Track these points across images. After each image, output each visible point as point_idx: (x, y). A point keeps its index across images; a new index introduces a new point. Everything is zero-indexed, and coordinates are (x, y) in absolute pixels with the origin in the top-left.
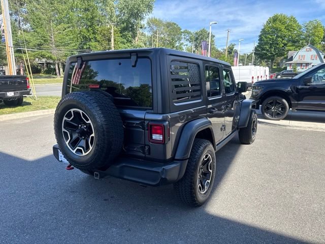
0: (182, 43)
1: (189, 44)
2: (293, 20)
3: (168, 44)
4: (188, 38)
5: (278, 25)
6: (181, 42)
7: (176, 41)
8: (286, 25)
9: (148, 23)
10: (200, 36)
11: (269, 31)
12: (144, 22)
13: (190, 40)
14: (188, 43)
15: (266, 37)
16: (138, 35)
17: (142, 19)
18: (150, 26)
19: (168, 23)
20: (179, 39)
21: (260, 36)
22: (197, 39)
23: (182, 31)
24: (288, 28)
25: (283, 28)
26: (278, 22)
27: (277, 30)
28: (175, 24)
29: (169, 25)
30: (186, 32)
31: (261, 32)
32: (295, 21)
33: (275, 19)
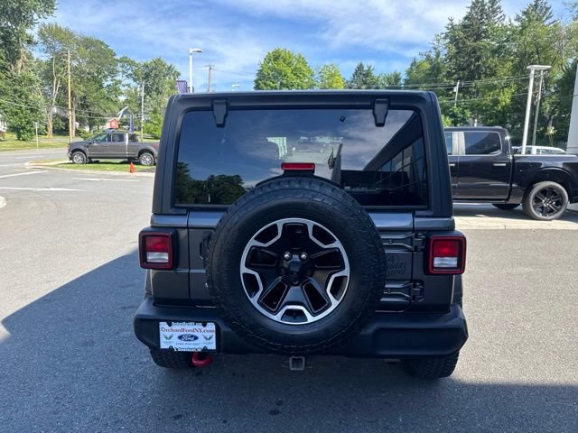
0: (120, 82)
1: (133, 84)
2: (301, 60)
3: (89, 80)
4: (130, 72)
5: (282, 66)
6: (117, 78)
7: (105, 76)
8: (293, 68)
9: (41, 34)
10: (154, 71)
11: (269, 74)
12: (33, 32)
13: (135, 76)
14: (130, 81)
15: (265, 84)
16: (23, 56)
17: (31, 23)
18: (46, 41)
19: (87, 39)
20: (113, 73)
21: (256, 81)
22: (147, 76)
23: (118, 57)
24: (296, 72)
25: (289, 71)
26: (281, 61)
27: (280, 74)
28: (102, 43)
29: (88, 43)
30: (124, 61)
31: (258, 75)
32: (305, 64)
33: (276, 57)
